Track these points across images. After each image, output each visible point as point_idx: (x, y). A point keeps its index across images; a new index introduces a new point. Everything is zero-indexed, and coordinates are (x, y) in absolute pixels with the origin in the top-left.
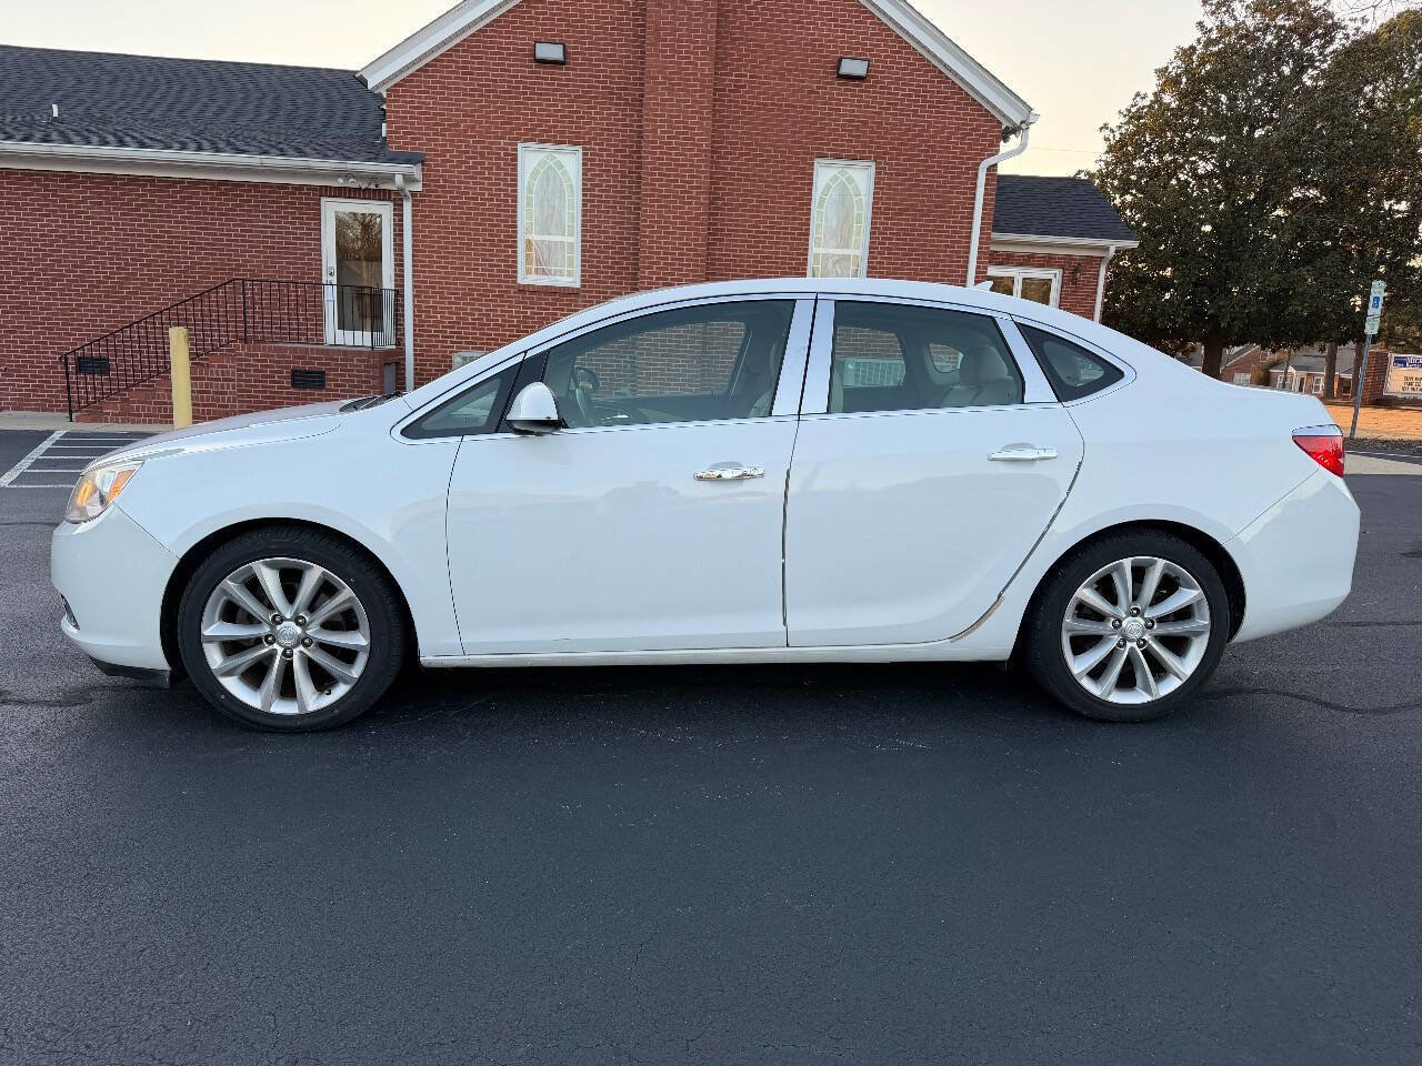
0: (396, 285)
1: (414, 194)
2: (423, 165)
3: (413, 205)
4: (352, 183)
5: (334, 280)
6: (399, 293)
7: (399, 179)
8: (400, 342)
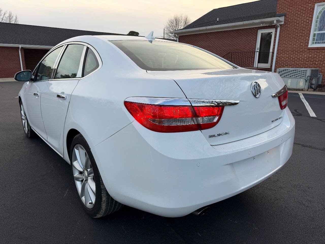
0: (273, 51)
1: (281, 25)
2: (285, 16)
3: (280, 28)
4: (264, 25)
5: (258, 50)
6: (273, 53)
7: (275, 22)
8: (271, 66)
